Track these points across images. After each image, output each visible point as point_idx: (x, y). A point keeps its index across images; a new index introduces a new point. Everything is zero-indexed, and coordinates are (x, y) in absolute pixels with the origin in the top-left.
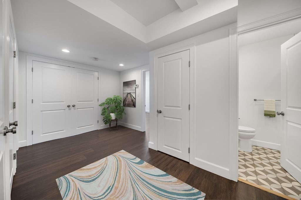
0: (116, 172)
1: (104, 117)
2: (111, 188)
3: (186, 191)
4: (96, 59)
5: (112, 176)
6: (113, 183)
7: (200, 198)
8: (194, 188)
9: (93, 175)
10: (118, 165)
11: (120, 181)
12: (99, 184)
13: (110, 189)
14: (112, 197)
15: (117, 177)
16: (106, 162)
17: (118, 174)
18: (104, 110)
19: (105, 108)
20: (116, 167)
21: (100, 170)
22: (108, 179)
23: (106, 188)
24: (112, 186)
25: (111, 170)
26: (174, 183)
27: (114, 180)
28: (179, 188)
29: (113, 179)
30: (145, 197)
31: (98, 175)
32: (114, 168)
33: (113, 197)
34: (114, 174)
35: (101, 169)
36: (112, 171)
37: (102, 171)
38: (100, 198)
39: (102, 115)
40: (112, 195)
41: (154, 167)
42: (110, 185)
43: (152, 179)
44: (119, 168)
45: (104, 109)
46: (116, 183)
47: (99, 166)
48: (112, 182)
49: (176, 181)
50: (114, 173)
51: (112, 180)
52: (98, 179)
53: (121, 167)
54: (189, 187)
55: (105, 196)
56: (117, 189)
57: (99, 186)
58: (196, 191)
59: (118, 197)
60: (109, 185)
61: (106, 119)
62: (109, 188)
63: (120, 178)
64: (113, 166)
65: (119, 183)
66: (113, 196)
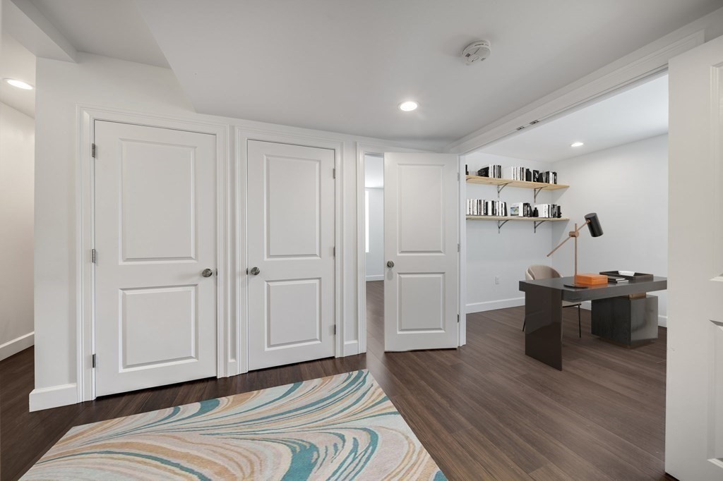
3: (346, 381)
7: (366, 376)
8: (351, 373)
10: (137, 455)
15: (182, 464)
17: (176, 462)
26: (321, 385)
28: (335, 385)
30: (303, 428)
32: (133, 468)
41: (255, 392)
43: (282, 405)
44: (156, 455)
49: (322, 381)
54: (344, 376)
58: (355, 373)
59: (252, 472)
63: (200, 458)
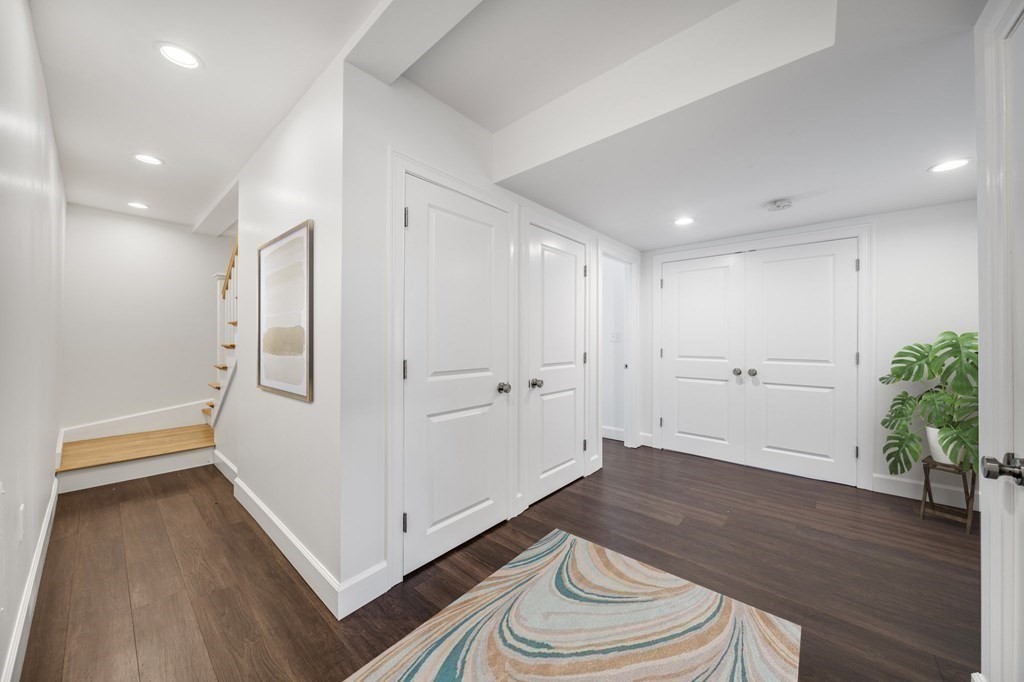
0: (619, 645)
1: (889, 438)
2: (543, 650)
4: (775, 203)
5: (596, 639)
6: (565, 652)
9: (588, 584)
10: (665, 639)
11: (578, 673)
12: (554, 613)
13: (536, 651)
14: (507, 666)
15: (601, 656)
16: (665, 594)
17: (612, 655)
18: (903, 404)
19: (907, 394)
20: (650, 635)
21: (615, 592)
22: (579, 631)
23: (539, 639)
24: (551, 651)
25: (626, 625)
27: (579, 651)
29: (583, 647)
31: (589, 596)
32: (643, 629)
33: (506, 669)
34: (608, 640)
35: (619, 593)
36: (625, 629)
37: (611, 599)
38: (505, 634)
39: (883, 423)
40: (516, 664)
42: (552, 645)
44: (649, 648)
45: (903, 399)
46: (565, 661)
47: (634, 582)
48: (567, 648)
50: (614, 638)
51: (579, 644)
52: (573, 603)
53: (662, 654)
55: (511, 646)
56: (542, 674)
57: (547, 615)
60: (554, 642)
61: (897, 449)
62: (542, 645)
63: (594, 670)
64: (652, 623)
65: (569, 674)
66: (511, 669)
